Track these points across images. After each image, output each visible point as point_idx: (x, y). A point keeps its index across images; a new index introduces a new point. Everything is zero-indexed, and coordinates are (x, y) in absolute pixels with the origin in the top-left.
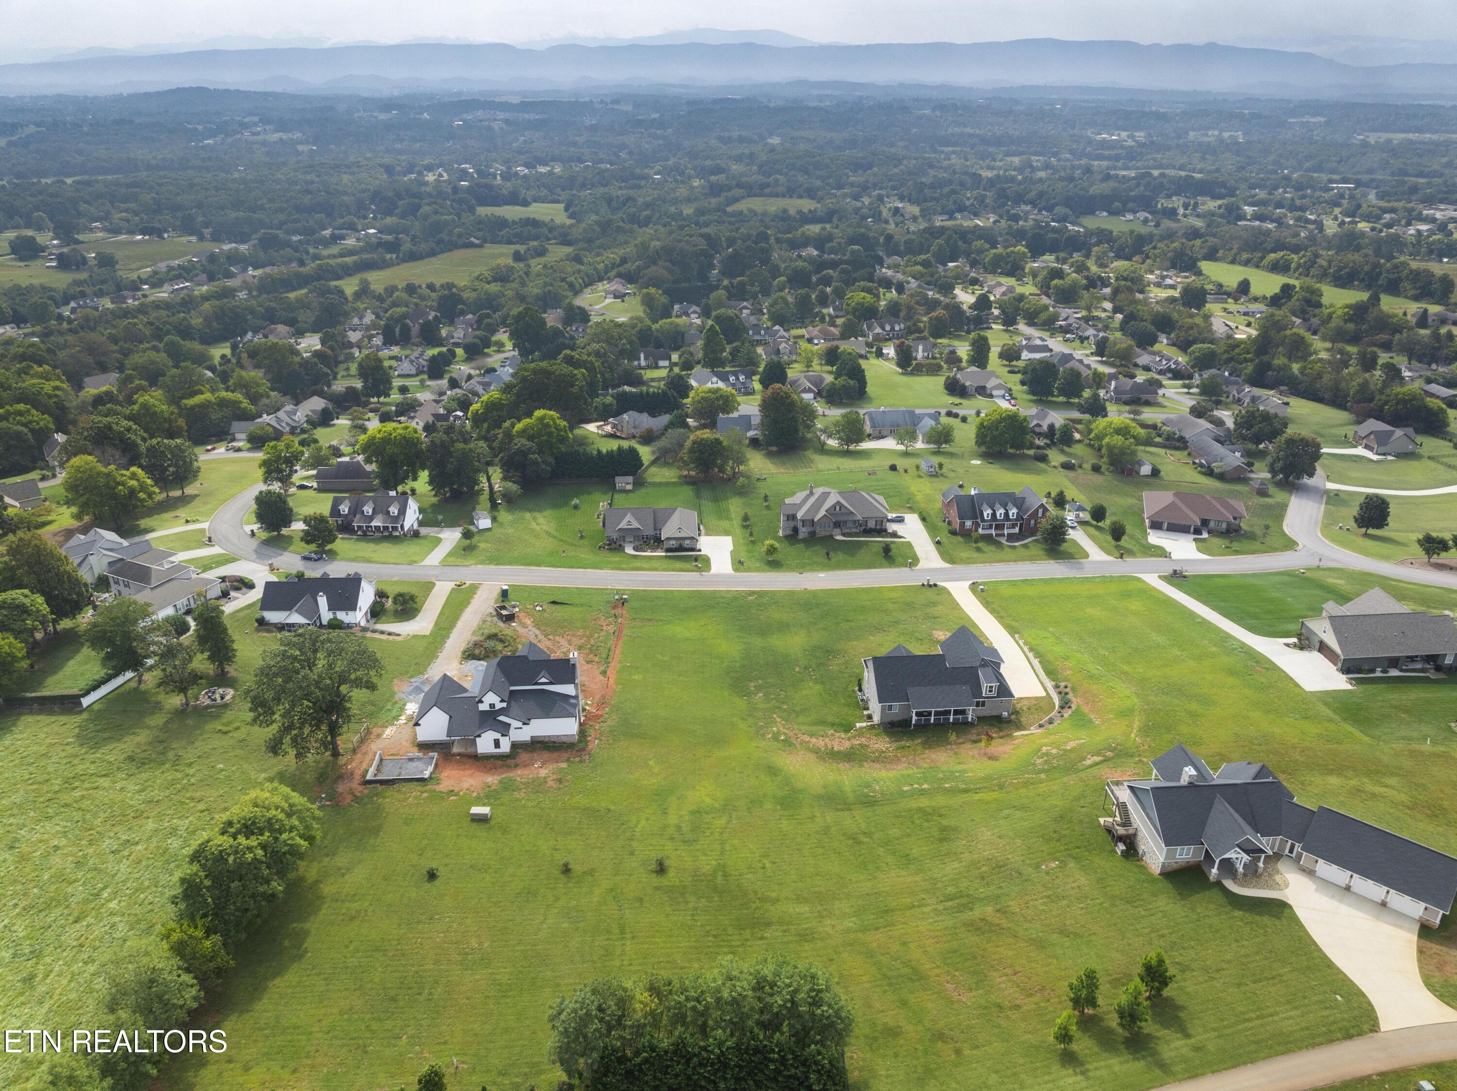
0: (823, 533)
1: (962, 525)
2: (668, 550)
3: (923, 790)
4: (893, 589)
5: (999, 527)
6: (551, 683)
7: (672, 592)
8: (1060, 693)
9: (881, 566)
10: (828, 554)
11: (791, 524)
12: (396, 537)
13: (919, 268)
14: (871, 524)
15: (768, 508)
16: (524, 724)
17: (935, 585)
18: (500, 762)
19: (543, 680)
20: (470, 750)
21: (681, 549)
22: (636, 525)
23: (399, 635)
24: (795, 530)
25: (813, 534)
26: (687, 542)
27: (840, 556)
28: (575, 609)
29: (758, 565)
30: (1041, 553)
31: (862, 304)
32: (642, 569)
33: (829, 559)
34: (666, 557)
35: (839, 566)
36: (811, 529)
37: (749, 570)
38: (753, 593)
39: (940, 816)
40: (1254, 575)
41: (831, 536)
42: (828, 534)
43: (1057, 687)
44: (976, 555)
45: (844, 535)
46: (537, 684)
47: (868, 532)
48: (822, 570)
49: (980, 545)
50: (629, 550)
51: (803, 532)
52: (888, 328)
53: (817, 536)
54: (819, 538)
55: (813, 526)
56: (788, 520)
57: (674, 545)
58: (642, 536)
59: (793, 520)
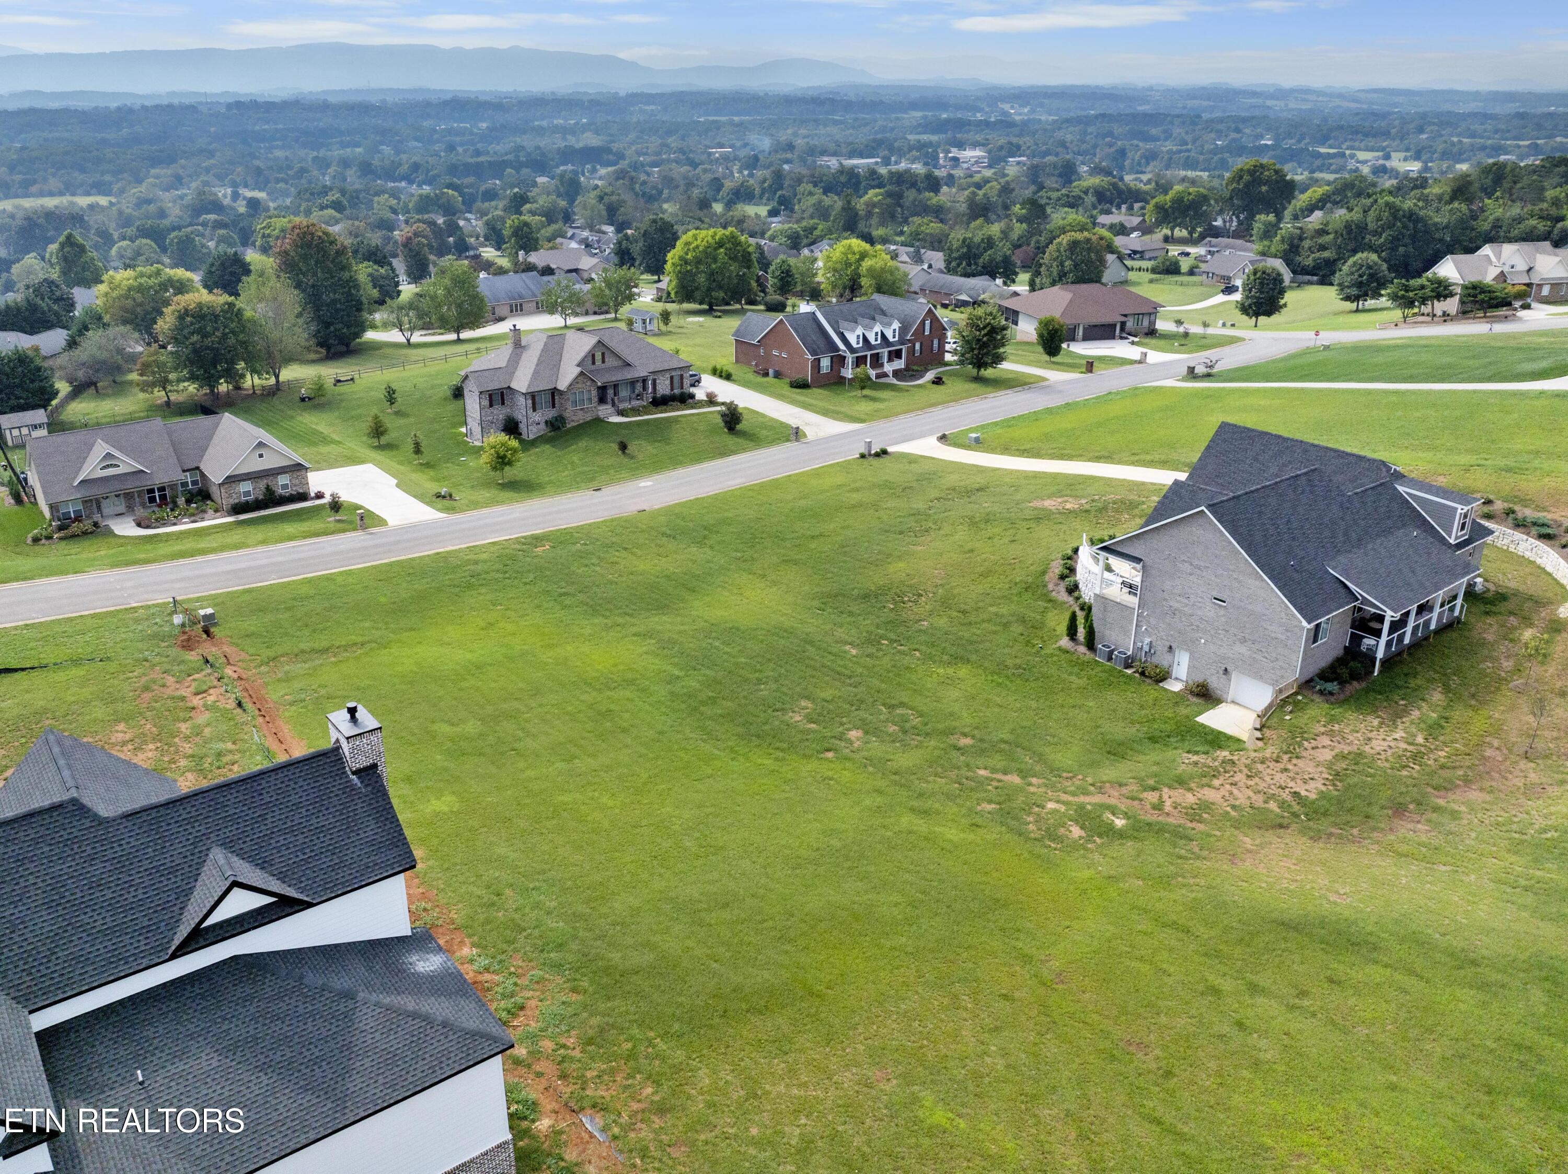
0: (580, 417)
1: (817, 364)
2: (238, 509)
5: (876, 361)
9: (744, 450)
10: (623, 447)
11: (500, 413)
14: (664, 388)
15: (400, 413)
17: (884, 452)
21: (271, 499)
24: (511, 427)
25: (556, 426)
26: (283, 480)
27: (648, 447)
29: (487, 494)
32: (199, 556)
33: (631, 457)
34: (234, 524)
35: (657, 466)
36: (551, 414)
37: (477, 504)
38: (537, 540)
41: (598, 421)
42: (588, 417)
44: (878, 405)
45: (621, 413)
47: (660, 402)
50: (126, 528)
51: (531, 425)
53: (568, 426)
54: (574, 428)
55: (554, 406)
56: (491, 405)
57: (247, 493)
58: (151, 491)
59: (503, 403)
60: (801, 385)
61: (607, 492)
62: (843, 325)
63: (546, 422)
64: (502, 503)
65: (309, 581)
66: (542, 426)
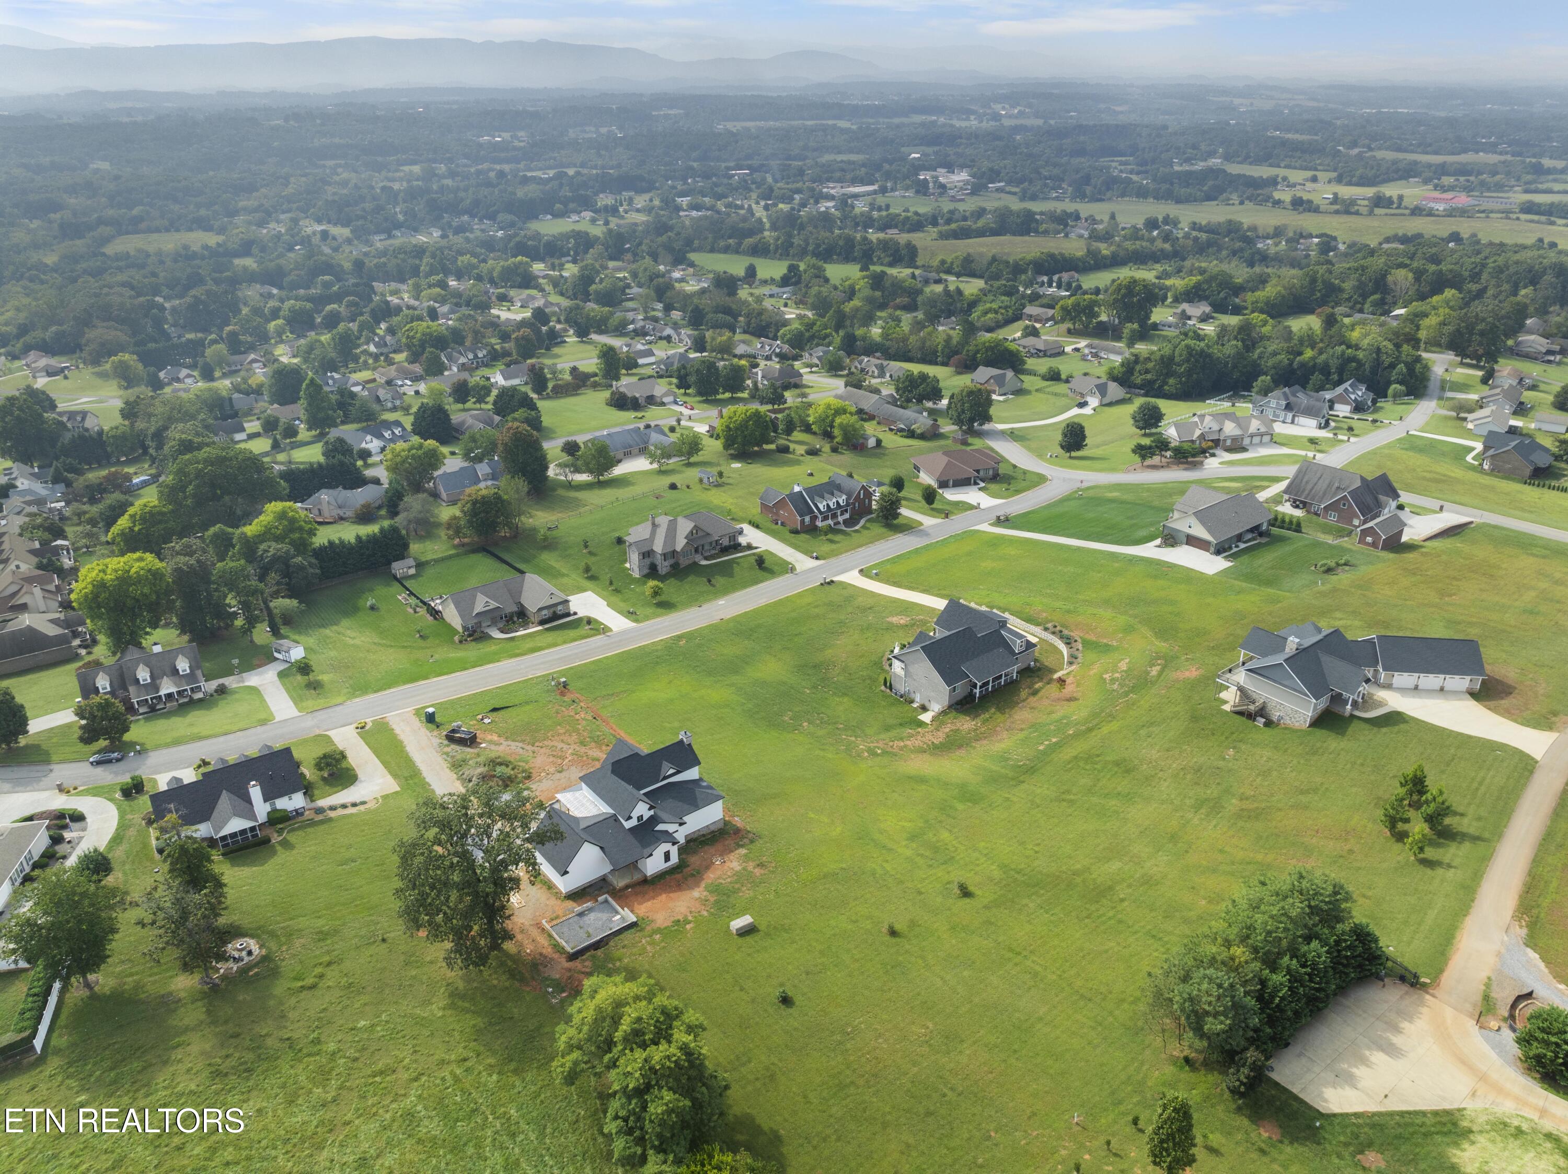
0: (688, 562)
1: (803, 522)
2: (542, 623)
3: (1056, 744)
4: (800, 595)
5: (834, 516)
6: (678, 772)
7: (599, 660)
8: (1054, 633)
9: (766, 580)
10: (709, 581)
11: (648, 561)
12: (200, 700)
13: (438, 290)
14: (725, 542)
15: (590, 553)
16: (681, 824)
17: (832, 581)
18: (678, 876)
19: (671, 771)
20: (637, 877)
21: (555, 617)
22: (494, 604)
23: (364, 803)
24: (654, 566)
25: (675, 566)
26: (560, 607)
27: (720, 581)
29: (651, 611)
30: (884, 530)
31: (430, 334)
32: (540, 649)
33: (713, 586)
34: (547, 629)
35: (726, 591)
36: (672, 561)
37: (648, 617)
38: (679, 637)
39: (1098, 756)
40: (1049, 506)
41: (695, 564)
42: (691, 563)
43: (1046, 629)
44: (834, 546)
45: (706, 558)
46: (665, 778)
47: (725, 550)
48: (718, 597)
49: (830, 536)
50: (497, 635)
51: (664, 567)
52: (471, 356)
53: (682, 569)
54: (685, 569)
55: (674, 559)
56: (643, 558)
57: (544, 616)
58: (508, 616)
59: (649, 557)
60: (795, 532)
61: (705, 606)
62: (817, 499)
63: (671, 567)
64: (658, 616)
65: (593, 662)
66: (669, 570)
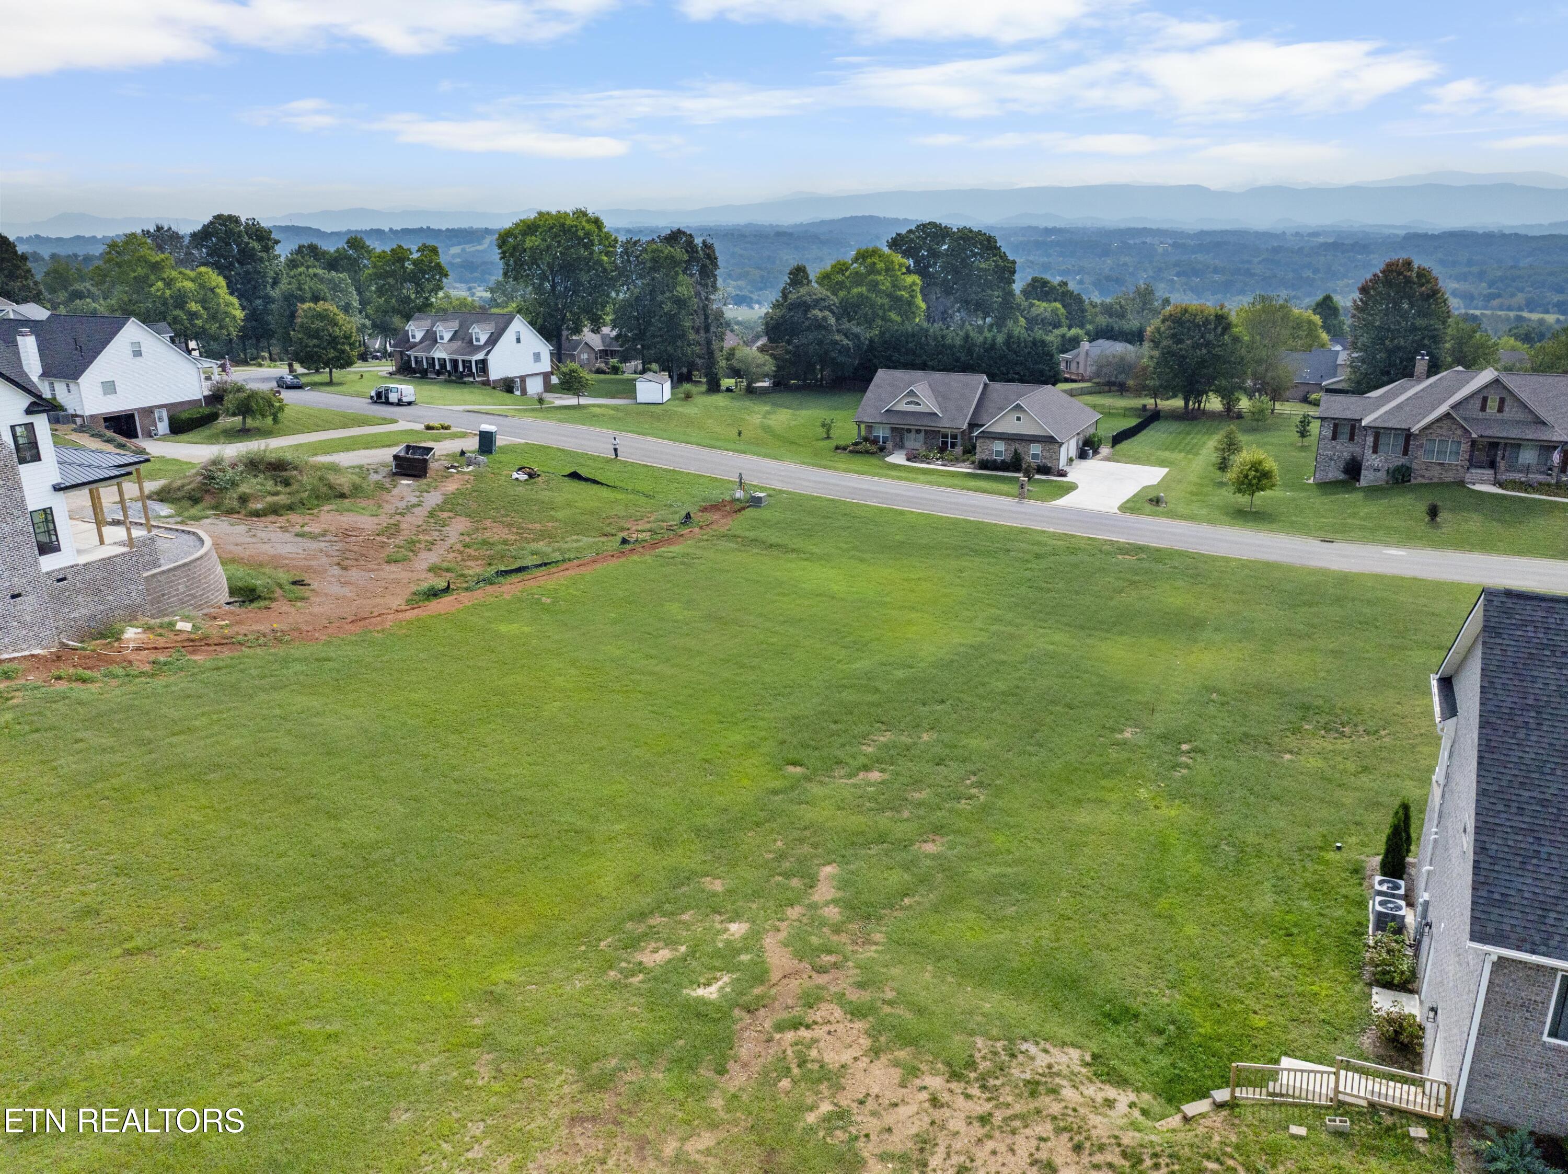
0: (1435, 473)
2: (982, 462)
10: (1433, 512)
11: (1344, 449)
21: (1015, 464)
22: (928, 403)
24: (1353, 469)
25: (1401, 476)
26: (1035, 449)
27: (1473, 523)
28: (619, 496)
29: (1201, 512)
33: (1433, 526)
34: (968, 474)
35: (1451, 542)
36: (1397, 461)
37: (1172, 515)
41: (1461, 484)
42: (1449, 477)
45: (1503, 483)
48: (1399, 544)
50: (896, 456)
51: (1371, 470)
53: (1413, 481)
54: (1421, 485)
55: (1405, 453)
56: (1334, 438)
57: (999, 453)
58: (945, 436)
59: (1352, 438)
63: (1388, 471)
66: (1382, 475)
